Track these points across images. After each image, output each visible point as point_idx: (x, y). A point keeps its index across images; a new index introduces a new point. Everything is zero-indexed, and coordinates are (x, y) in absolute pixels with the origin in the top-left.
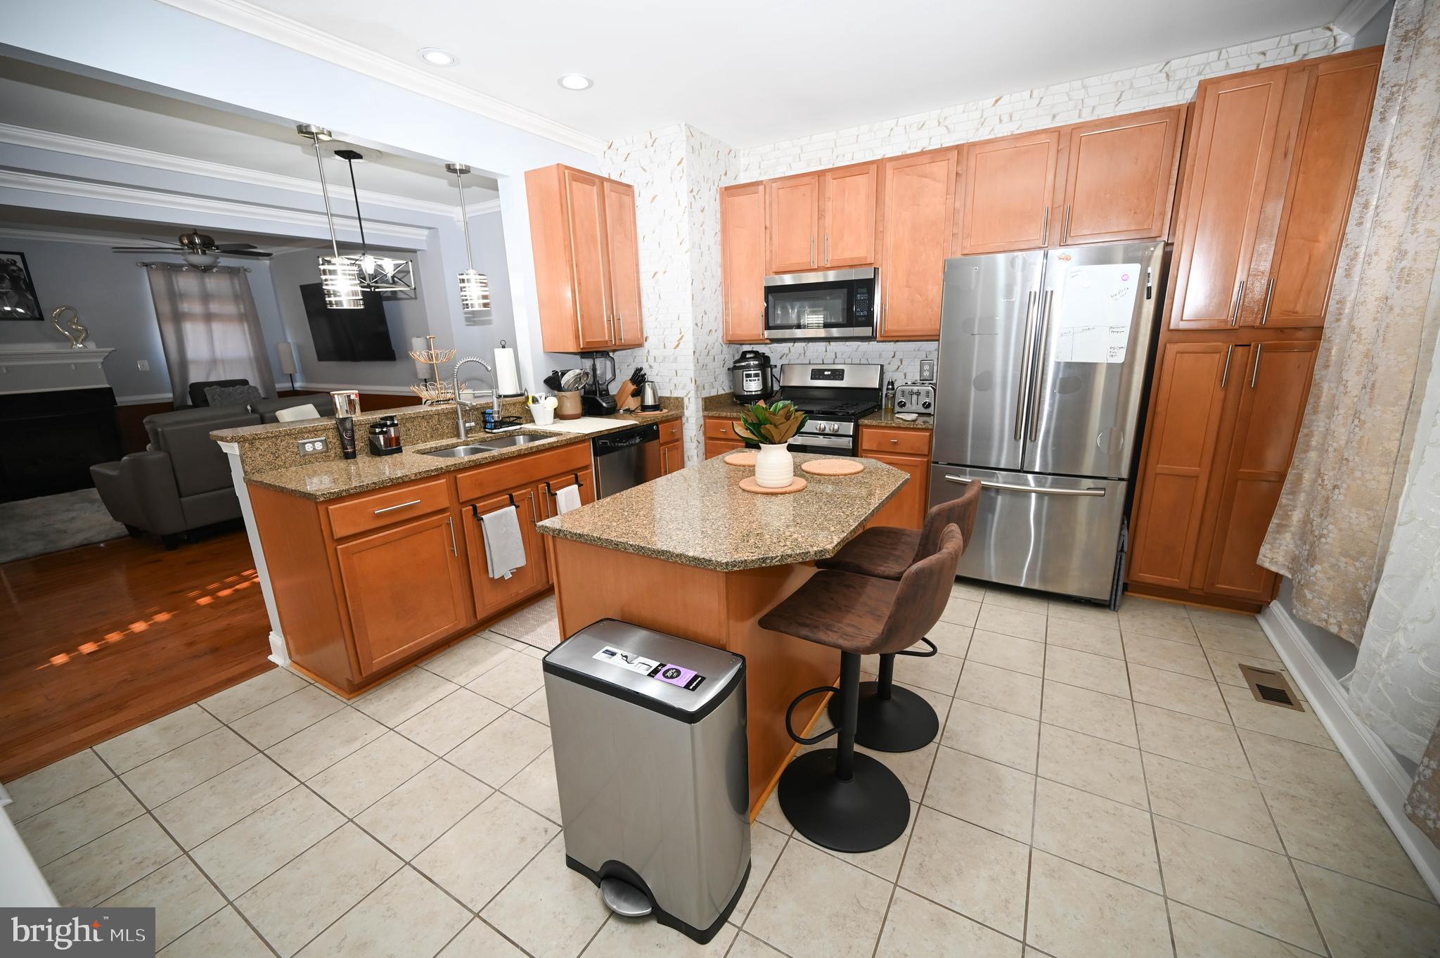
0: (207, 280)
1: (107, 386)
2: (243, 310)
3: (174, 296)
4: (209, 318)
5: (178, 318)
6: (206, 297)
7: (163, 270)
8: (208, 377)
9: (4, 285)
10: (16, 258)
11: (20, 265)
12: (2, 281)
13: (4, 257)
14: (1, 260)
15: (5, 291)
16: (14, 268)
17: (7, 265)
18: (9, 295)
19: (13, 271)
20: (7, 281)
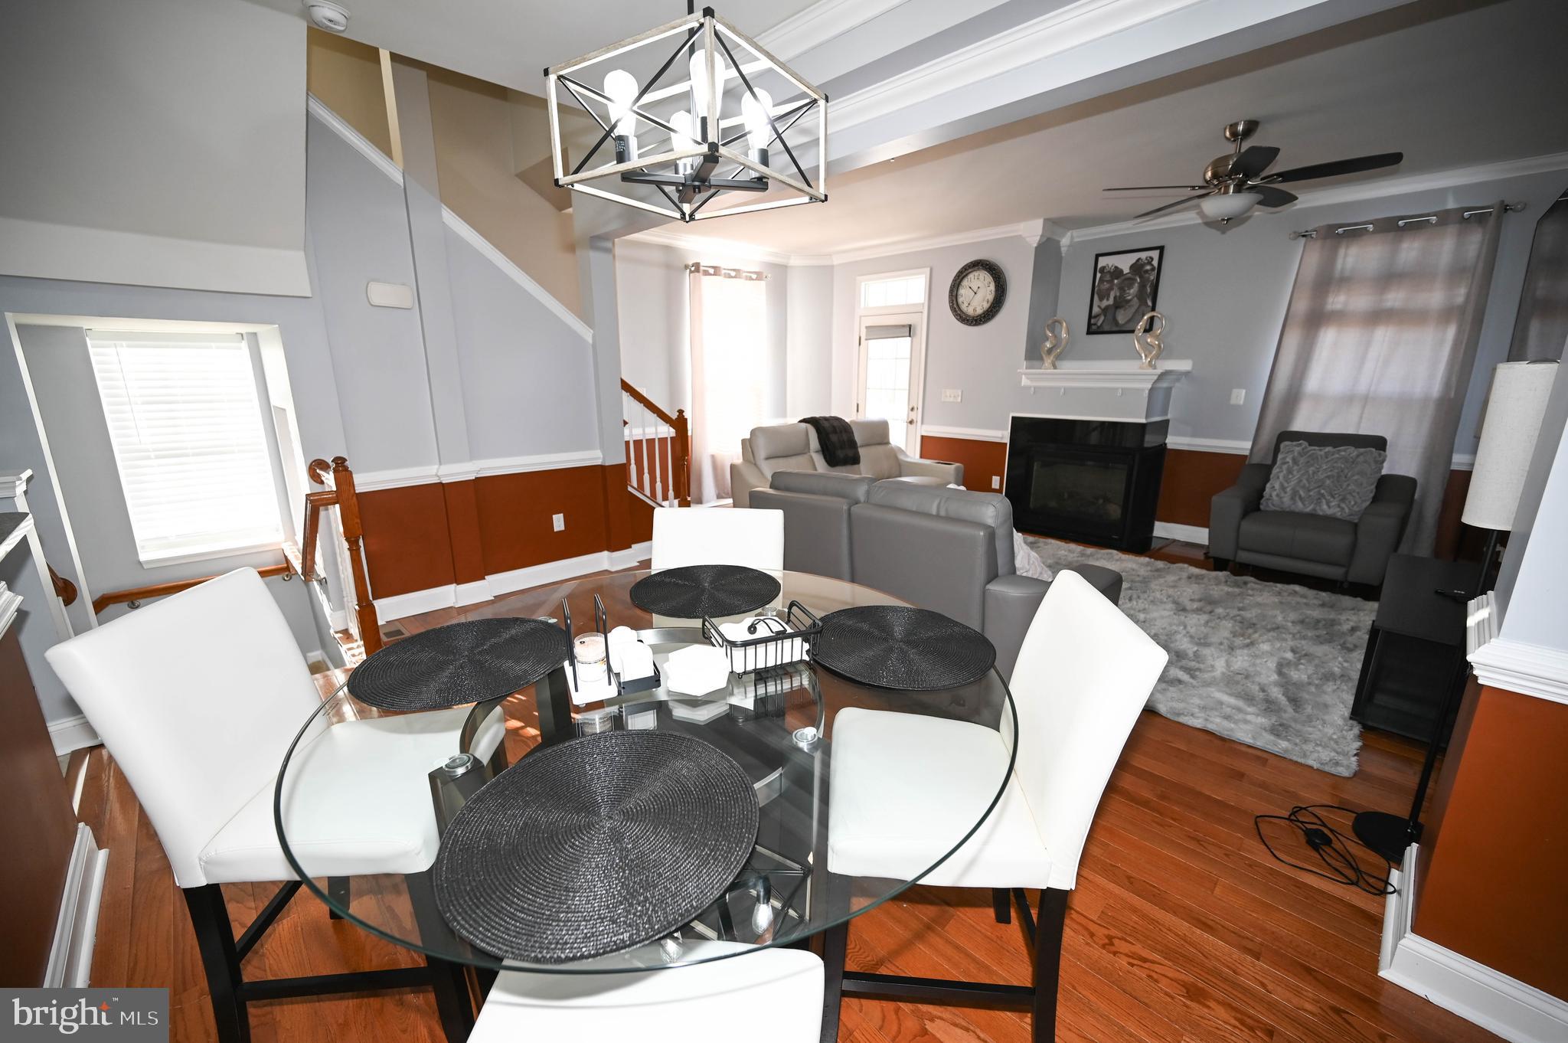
0: (1403, 247)
2: (1460, 300)
3: (1328, 283)
4: (1375, 318)
6: (1388, 279)
7: (1329, 239)
9: (1132, 291)
10: (1155, 254)
11: (1155, 263)
12: (1130, 287)
13: (1143, 255)
14: (1139, 259)
15: (1129, 298)
16: (1148, 267)
17: (1143, 265)
18: (1131, 303)
19: (1147, 271)
20: (1136, 285)
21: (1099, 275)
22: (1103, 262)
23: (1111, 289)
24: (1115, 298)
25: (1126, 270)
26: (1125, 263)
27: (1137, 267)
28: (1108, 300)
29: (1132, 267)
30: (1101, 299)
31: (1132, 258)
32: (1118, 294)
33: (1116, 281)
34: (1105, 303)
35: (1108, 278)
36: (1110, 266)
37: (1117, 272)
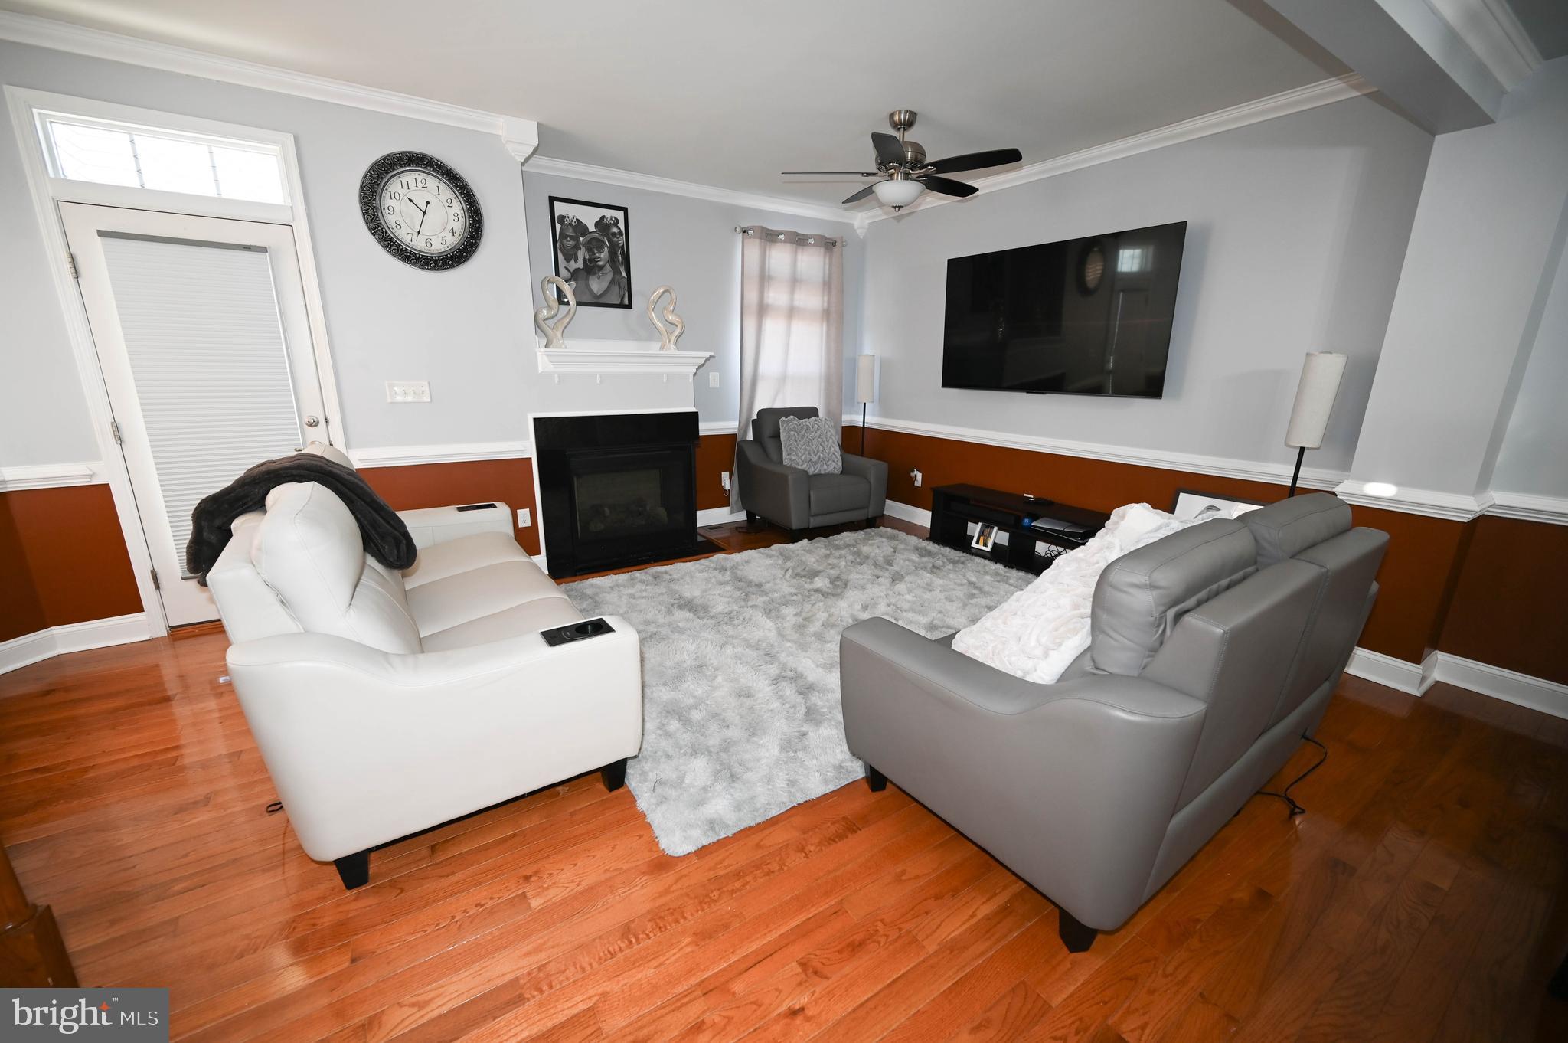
0: (799, 257)
1: (693, 409)
2: (826, 305)
3: (765, 279)
4: (792, 312)
5: (762, 310)
6: (795, 282)
7: (761, 239)
8: (774, 400)
9: (602, 255)
10: (620, 215)
11: (622, 225)
12: (600, 249)
13: (609, 213)
14: (603, 217)
15: (601, 263)
16: (615, 230)
17: (607, 226)
18: (604, 271)
19: (614, 234)
20: (606, 248)
21: (558, 227)
22: (560, 209)
23: (577, 247)
24: (584, 260)
25: (592, 228)
26: (589, 217)
27: (601, 224)
28: (576, 262)
29: (597, 224)
30: (568, 260)
31: (597, 213)
32: (588, 257)
33: (581, 239)
34: (573, 266)
35: (570, 232)
36: (571, 217)
37: (580, 228)
